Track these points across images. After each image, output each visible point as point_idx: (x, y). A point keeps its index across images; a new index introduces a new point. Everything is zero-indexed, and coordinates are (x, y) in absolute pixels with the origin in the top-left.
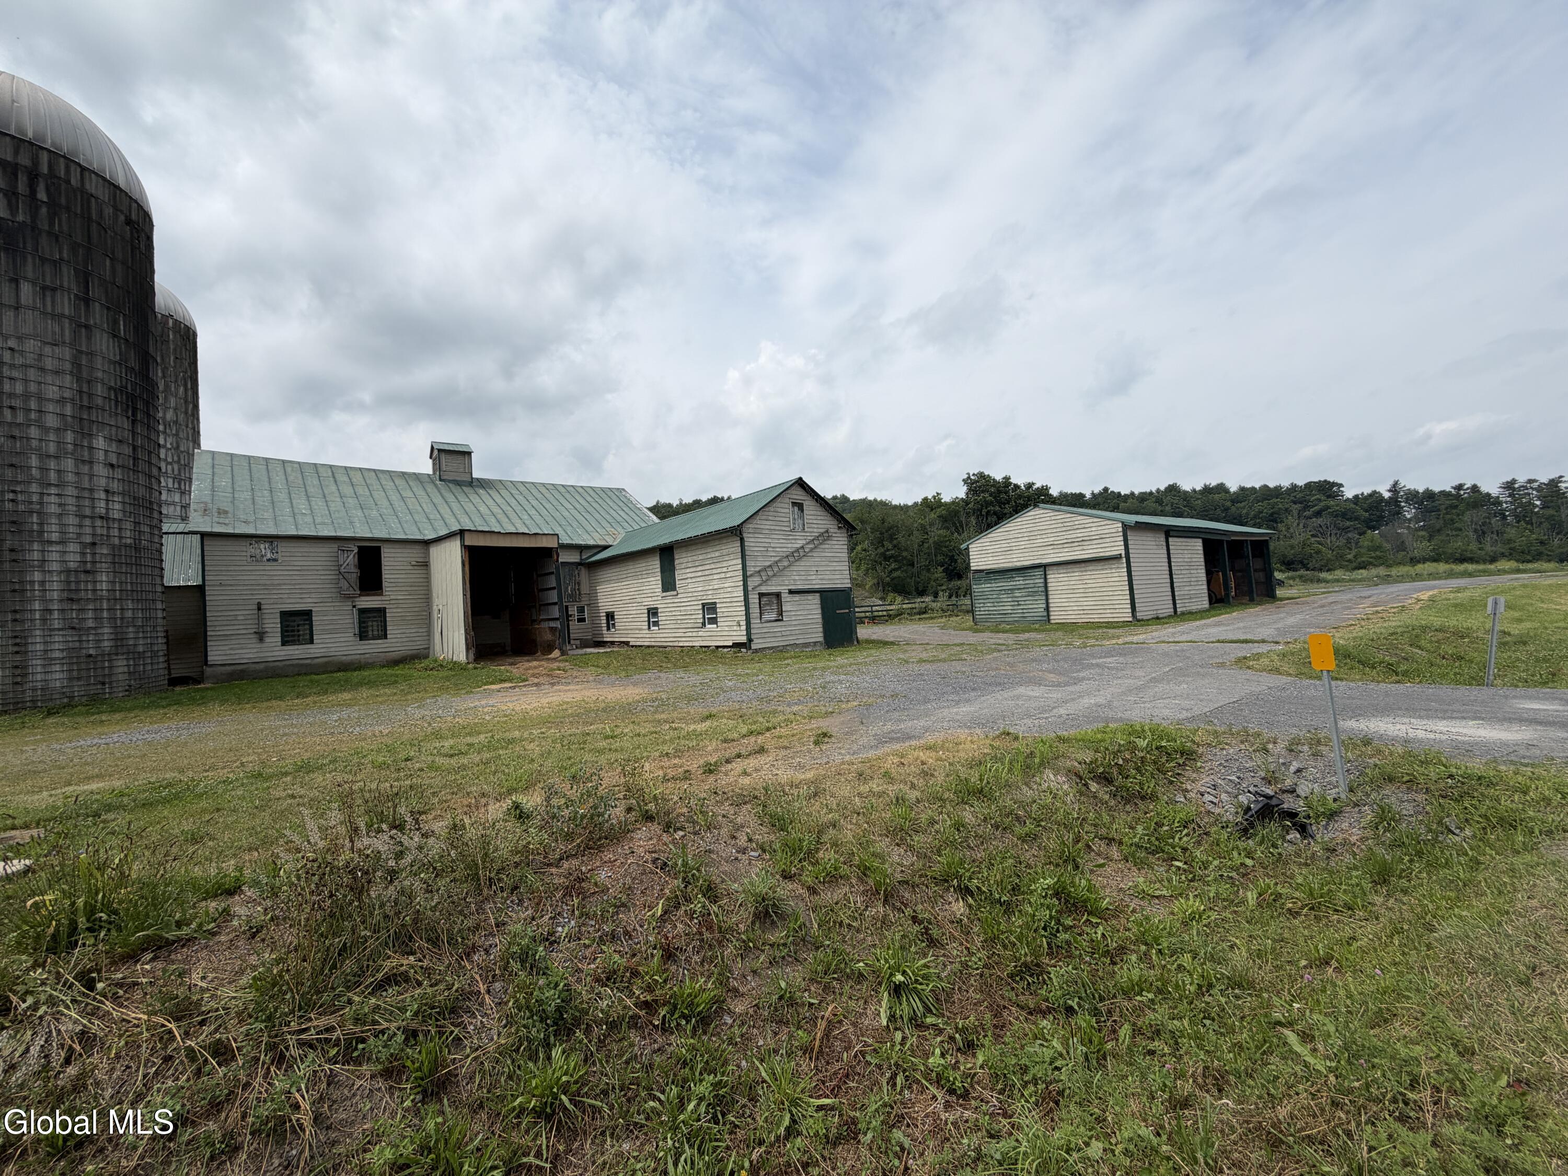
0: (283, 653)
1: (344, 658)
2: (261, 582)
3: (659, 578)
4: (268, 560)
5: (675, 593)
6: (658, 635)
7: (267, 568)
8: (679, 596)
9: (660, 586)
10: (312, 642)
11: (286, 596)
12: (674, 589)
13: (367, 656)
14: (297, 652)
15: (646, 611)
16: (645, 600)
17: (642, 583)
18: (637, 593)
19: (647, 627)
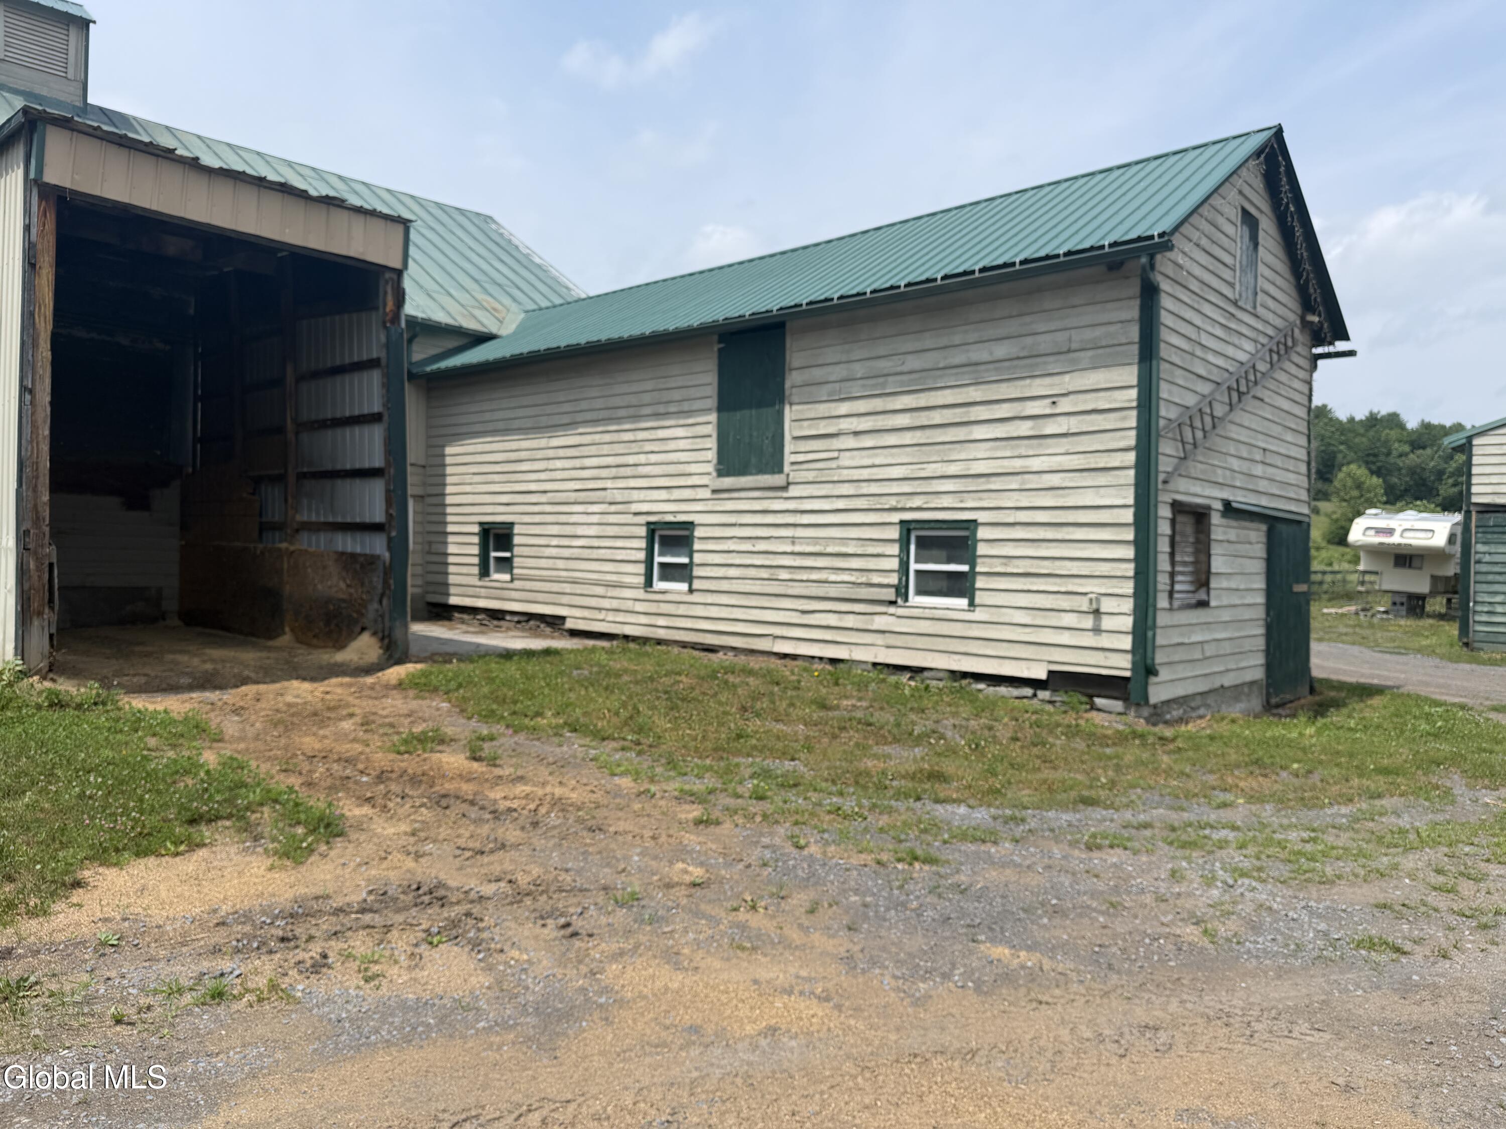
3: (711, 429)
5: (777, 480)
6: (682, 610)
8: (794, 491)
9: (712, 455)
12: (777, 467)
15: (643, 531)
16: (642, 495)
17: (634, 445)
18: (613, 472)
19: (641, 580)
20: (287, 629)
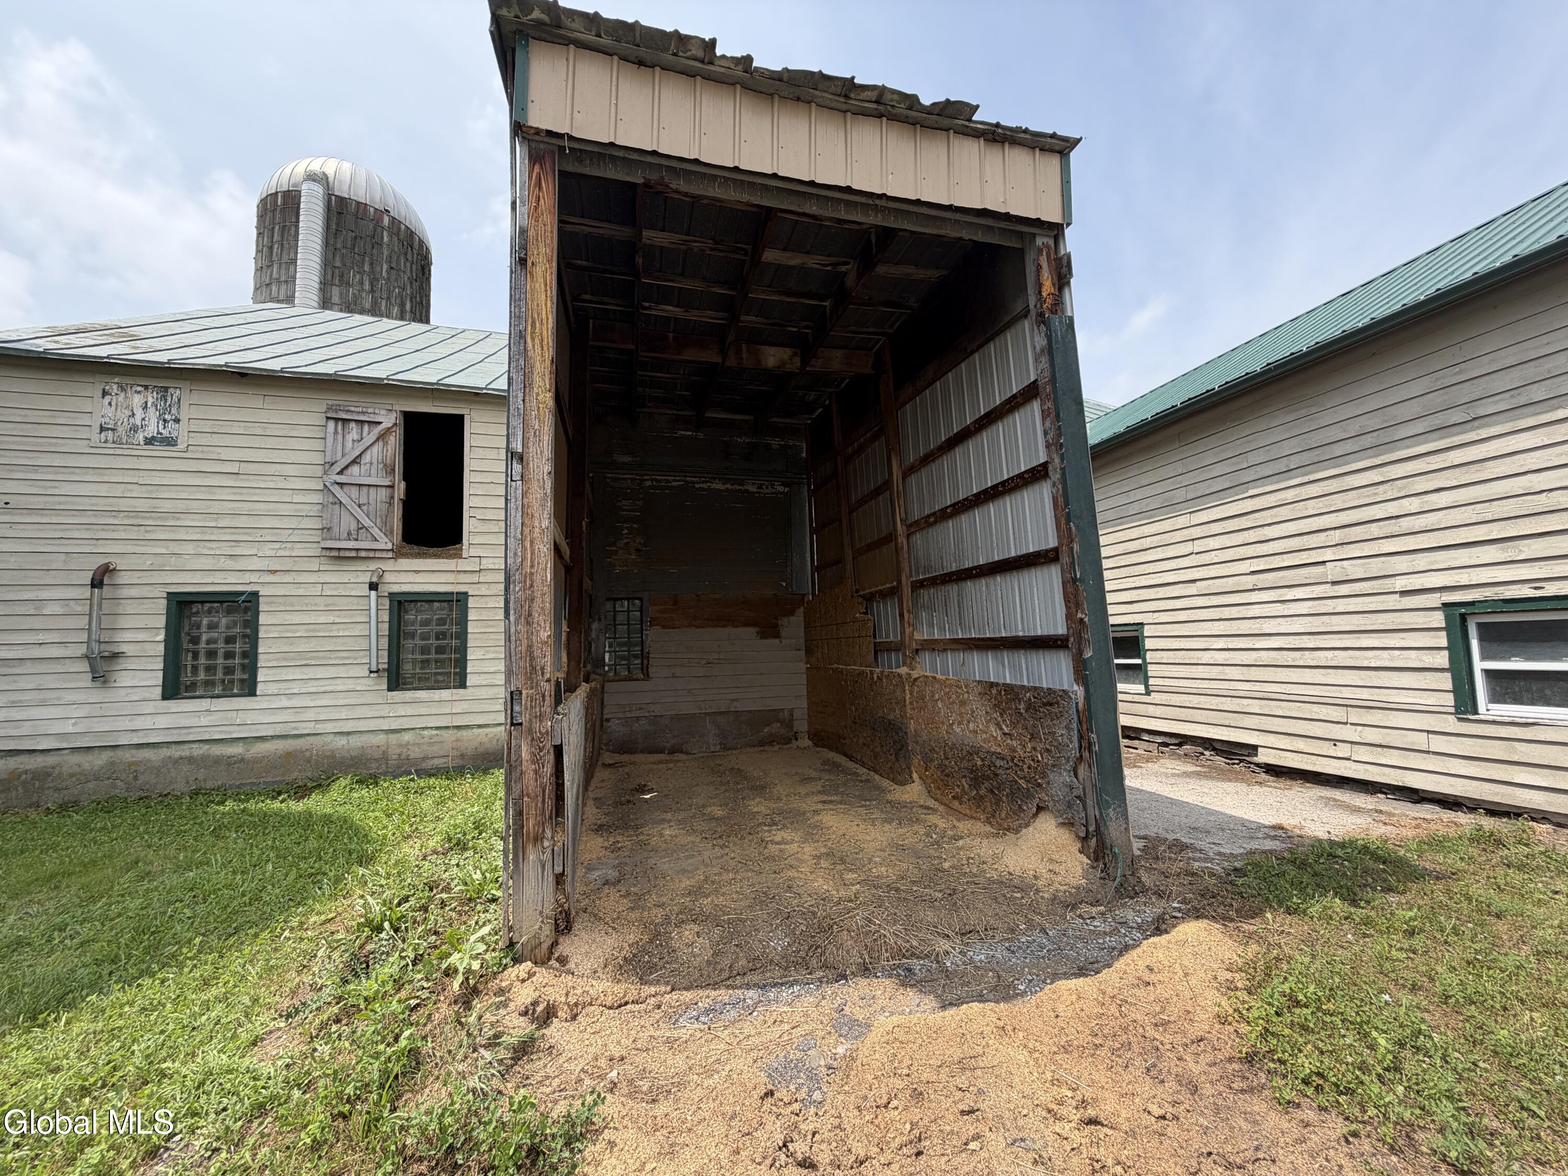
0: (162, 722)
1: (342, 742)
2: (124, 505)
4: (149, 441)
7: (147, 464)
10: (251, 691)
11: (189, 548)
13: (407, 737)
14: (204, 721)
15: (1438, 619)
16: (1421, 562)
17: (1381, 488)
18: (1337, 536)
19: (1449, 699)
20: (915, 776)
